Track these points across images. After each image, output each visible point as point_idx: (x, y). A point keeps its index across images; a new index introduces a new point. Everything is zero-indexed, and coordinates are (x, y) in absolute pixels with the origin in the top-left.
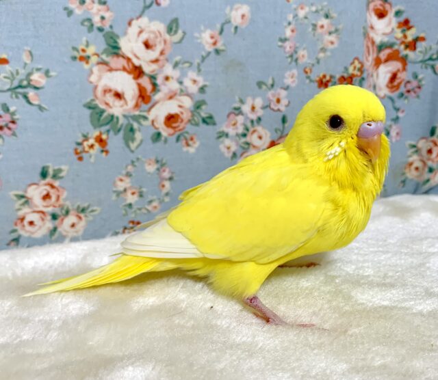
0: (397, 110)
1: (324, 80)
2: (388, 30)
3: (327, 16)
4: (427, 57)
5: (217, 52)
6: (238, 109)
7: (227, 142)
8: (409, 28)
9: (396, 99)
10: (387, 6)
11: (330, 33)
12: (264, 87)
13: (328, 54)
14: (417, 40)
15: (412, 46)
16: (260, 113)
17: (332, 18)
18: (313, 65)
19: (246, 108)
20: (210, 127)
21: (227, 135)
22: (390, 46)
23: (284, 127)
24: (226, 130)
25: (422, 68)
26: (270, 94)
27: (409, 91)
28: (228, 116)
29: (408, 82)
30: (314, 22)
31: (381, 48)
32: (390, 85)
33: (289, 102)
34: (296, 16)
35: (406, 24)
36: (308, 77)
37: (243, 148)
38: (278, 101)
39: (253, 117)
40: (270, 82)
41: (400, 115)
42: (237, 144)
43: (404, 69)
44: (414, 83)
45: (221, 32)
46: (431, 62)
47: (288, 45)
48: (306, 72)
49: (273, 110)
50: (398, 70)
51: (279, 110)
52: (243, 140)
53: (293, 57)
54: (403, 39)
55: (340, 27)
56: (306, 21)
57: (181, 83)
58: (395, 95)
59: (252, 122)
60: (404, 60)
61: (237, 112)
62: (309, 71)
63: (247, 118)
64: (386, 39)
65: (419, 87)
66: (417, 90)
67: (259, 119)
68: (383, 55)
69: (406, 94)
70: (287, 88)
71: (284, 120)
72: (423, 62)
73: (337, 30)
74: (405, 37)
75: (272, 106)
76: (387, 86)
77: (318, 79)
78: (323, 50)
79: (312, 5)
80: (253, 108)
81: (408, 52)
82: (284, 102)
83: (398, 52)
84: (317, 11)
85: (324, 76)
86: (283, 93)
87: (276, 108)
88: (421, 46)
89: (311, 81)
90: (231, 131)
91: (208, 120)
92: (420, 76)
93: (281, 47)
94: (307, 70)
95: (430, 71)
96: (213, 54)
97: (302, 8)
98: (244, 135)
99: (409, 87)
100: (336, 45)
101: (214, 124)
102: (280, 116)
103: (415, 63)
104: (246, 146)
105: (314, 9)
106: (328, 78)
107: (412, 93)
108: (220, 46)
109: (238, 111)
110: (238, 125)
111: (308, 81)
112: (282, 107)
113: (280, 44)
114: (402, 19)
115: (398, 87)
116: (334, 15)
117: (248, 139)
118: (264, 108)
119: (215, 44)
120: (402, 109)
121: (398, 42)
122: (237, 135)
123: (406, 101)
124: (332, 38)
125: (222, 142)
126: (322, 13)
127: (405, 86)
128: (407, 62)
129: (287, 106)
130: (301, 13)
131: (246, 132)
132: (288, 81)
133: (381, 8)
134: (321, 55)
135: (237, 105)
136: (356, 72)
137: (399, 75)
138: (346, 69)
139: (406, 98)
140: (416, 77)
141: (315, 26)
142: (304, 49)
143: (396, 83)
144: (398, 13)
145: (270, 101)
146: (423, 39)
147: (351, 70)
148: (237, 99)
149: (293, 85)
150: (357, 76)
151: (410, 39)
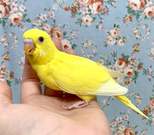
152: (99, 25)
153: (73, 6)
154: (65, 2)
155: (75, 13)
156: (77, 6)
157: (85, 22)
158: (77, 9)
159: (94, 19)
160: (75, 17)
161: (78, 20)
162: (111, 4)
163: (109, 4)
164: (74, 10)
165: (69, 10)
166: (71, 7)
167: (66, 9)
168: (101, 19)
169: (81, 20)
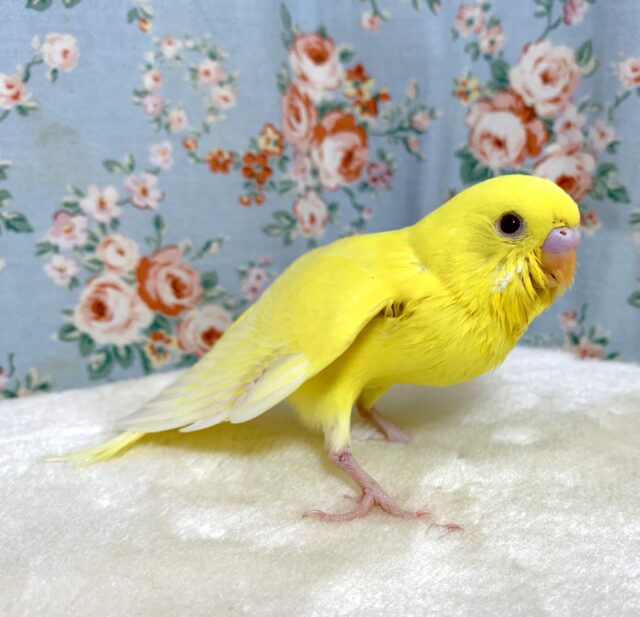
0: (360, 208)
1: (221, 160)
2: (332, 82)
3: (213, 56)
4: (396, 125)
5: (22, 110)
6: (74, 205)
7: (58, 260)
8: (364, 79)
9: (356, 192)
10: (327, 45)
12: (117, 170)
13: (222, 117)
14: (378, 98)
15: (371, 107)
16: (116, 212)
17: (221, 59)
18: (199, 135)
19: (88, 204)
20: (22, 236)
21: (56, 249)
22: (338, 108)
23: (160, 236)
24: (54, 240)
26: (129, 181)
27: (375, 180)
28: (56, 216)
29: (373, 165)
30: (192, 65)
31: (323, 110)
32: (344, 170)
33: (164, 195)
34: (159, 55)
35: (358, 74)
36: (192, 155)
37: (91, 270)
38: (145, 192)
39: (104, 218)
40: (126, 161)
41: (366, 216)
42: (78, 264)
43: (364, 144)
44: (382, 168)
45: (26, 78)
46: (401, 134)
48: (187, 146)
49: (137, 206)
50: (355, 147)
51: (147, 207)
52: (89, 256)
53: (161, 121)
54: (358, 98)
55: (236, 74)
56: (179, 64)
58: (353, 185)
59: (102, 226)
60: (362, 130)
61: (71, 210)
62: (193, 146)
63: (91, 220)
64: (330, 97)
66: (387, 177)
67: (115, 223)
68: (329, 122)
69: (372, 185)
70: (156, 171)
71: (158, 223)
72: (390, 133)
73: (231, 80)
74: (360, 93)
75: (136, 200)
76: (340, 171)
77: (210, 158)
78: (213, 110)
79: (187, 37)
80: (102, 205)
81: (366, 118)
82: (154, 194)
84: (195, 49)
85: (220, 153)
86: (151, 181)
87: (141, 203)
88: (385, 107)
89: (198, 161)
90: (63, 242)
91: (17, 225)
92: (389, 156)
93: (138, 104)
94: (189, 142)
95: (401, 147)
96: (14, 115)
97: (170, 43)
98: (90, 249)
99: (375, 172)
100: (232, 103)
101: (30, 230)
102: (149, 217)
103: (378, 134)
104: (96, 267)
105: (190, 44)
106: (226, 156)
108: (25, 101)
109: (74, 209)
110: (77, 231)
111: (191, 161)
112: (152, 201)
113: (136, 99)
114: (352, 64)
115: (357, 172)
116: (225, 54)
117: (99, 254)
118: (121, 203)
119: (16, 97)
121: (350, 102)
122: (76, 248)
124: (225, 91)
125: (49, 261)
126: (204, 51)
127: (369, 171)
129: (161, 200)
130: (169, 51)
131: (92, 243)
132: (157, 160)
133: (317, 47)
134: (211, 119)
135: (70, 199)
136: (272, 148)
137: (358, 154)
138: (254, 142)
139: (372, 190)
140: (382, 156)
141: (194, 72)
143: (353, 166)
144: (345, 56)
145: (130, 191)
146: (385, 97)
147: (262, 143)
148: (69, 188)
149: (166, 167)
150: (274, 153)
151: (367, 96)
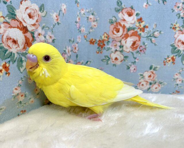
11: (94, 21)
25: (147, 40)
47: (78, 25)
57: (45, 37)
65: (145, 49)
83: (137, 32)
107: (142, 51)
120: (137, 58)
123: (140, 55)
128: (141, 37)
142: (84, 27)
152: (131, 65)
153: (101, 39)
154: (91, 33)
155: (102, 48)
156: (106, 39)
157: (114, 60)
158: (105, 43)
159: (126, 57)
160: (101, 53)
161: (105, 56)
162: (151, 40)
163: (148, 40)
164: (102, 44)
165: (95, 43)
166: (98, 40)
167: (92, 42)
168: (135, 58)
169: (108, 57)
